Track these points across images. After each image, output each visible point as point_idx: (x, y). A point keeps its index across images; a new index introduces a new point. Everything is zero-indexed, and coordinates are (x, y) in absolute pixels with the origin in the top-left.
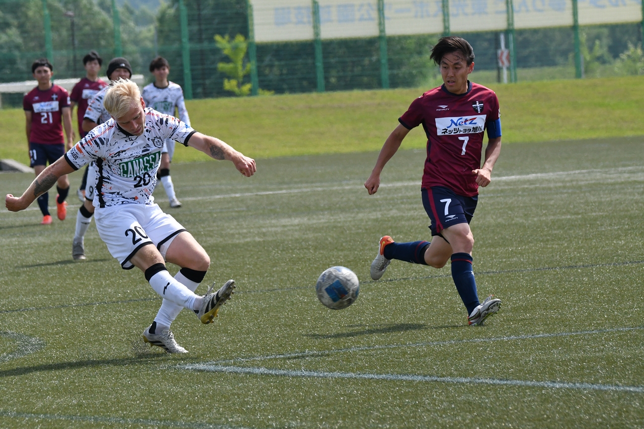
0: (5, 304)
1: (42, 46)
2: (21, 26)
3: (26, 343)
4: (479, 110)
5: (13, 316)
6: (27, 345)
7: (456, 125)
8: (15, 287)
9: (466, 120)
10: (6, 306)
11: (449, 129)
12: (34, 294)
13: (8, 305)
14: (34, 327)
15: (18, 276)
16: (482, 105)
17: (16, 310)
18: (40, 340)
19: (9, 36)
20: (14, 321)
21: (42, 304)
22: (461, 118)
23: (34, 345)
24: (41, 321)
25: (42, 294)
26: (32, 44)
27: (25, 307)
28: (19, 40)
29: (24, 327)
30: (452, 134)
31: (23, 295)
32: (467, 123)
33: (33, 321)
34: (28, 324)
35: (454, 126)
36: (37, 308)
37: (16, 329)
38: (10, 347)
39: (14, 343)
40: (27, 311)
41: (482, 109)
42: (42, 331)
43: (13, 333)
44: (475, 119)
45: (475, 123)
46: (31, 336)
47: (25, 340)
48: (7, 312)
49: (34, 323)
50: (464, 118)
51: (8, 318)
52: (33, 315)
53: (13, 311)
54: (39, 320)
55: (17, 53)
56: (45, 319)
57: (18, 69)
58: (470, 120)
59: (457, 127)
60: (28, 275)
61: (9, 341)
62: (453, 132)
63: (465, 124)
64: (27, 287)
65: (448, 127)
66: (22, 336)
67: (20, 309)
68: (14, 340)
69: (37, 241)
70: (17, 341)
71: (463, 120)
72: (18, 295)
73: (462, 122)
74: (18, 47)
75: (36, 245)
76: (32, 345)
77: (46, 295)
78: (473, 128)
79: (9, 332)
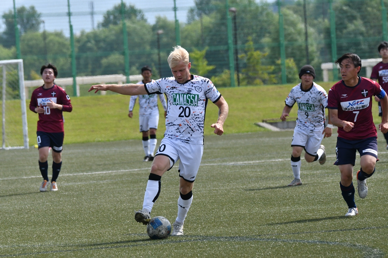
0: (354, 224)
1: (380, 33)
2: (363, 18)
3: (370, 253)
4: (365, 95)
5: (360, 233)
6: (370, 255)
7: (352, 105)
8: (361, 211)
9: (358, 102)
10: (354, 226)
11: (348, 108)
12: (375, 217)
13: (356, 225)
14: (375, 241)
15: (363, 203)
16: (367, 92)
17: (362, 229)
18: (380, 251)
19: (355, 25)
20: (361, 237)
21: (381, 224)
22: (355, 101)
23: (376, 254)
24: (381, 236)
25: (381, 216)
26: (371, 32)
27: (368, 226)
28: (363, 29)
29: (368, 241)
30: (350, 110)
31: (367, 218)
32: (359, 103)
33: (374, 237)
34: (371, 239)
35: (351, 106)
36: (377, 228)
37: (362, 242)
38: (358, 256)
39: (361, 253)
40: (370, 229)
41: (367, 94)
42: (381, 244)
43: (360, 246)
44: (363, 101)
45: (363, 103)
46: (373, 248)
47: (369, 250)
48: (355, 229)
49: (375, 238)
50: (357, 101)
51: (356, 234)
52: (375, 232)
53: (360, 229)
54: (379, 236)
55: (361, 38)
56: (384, 235)
57: (361, 49)
58: (360, 101)
59: (353, 107)
60: (371, 203)
61: (357, 251)
62: (350, 109)
63: (357, 104)
64: (369, 211)
65: (347, 107)
66: (366, 248)
67: (365, 228)
68: (361, 250)
69: (376, 177)
70: (363, 251)
71: (356, 102)
72: (363, 217)
73: (356, 103)
74: (362, 34)
75: (375, 180)
76: (375, 254)
77: (384, 217)
78: (362, 106)
79: (357, 244)
